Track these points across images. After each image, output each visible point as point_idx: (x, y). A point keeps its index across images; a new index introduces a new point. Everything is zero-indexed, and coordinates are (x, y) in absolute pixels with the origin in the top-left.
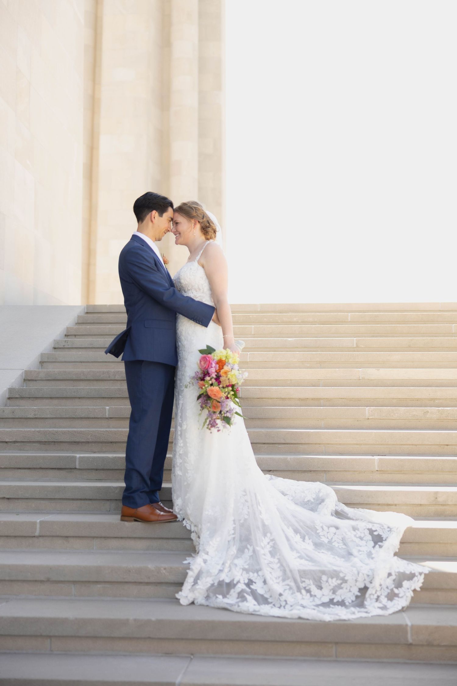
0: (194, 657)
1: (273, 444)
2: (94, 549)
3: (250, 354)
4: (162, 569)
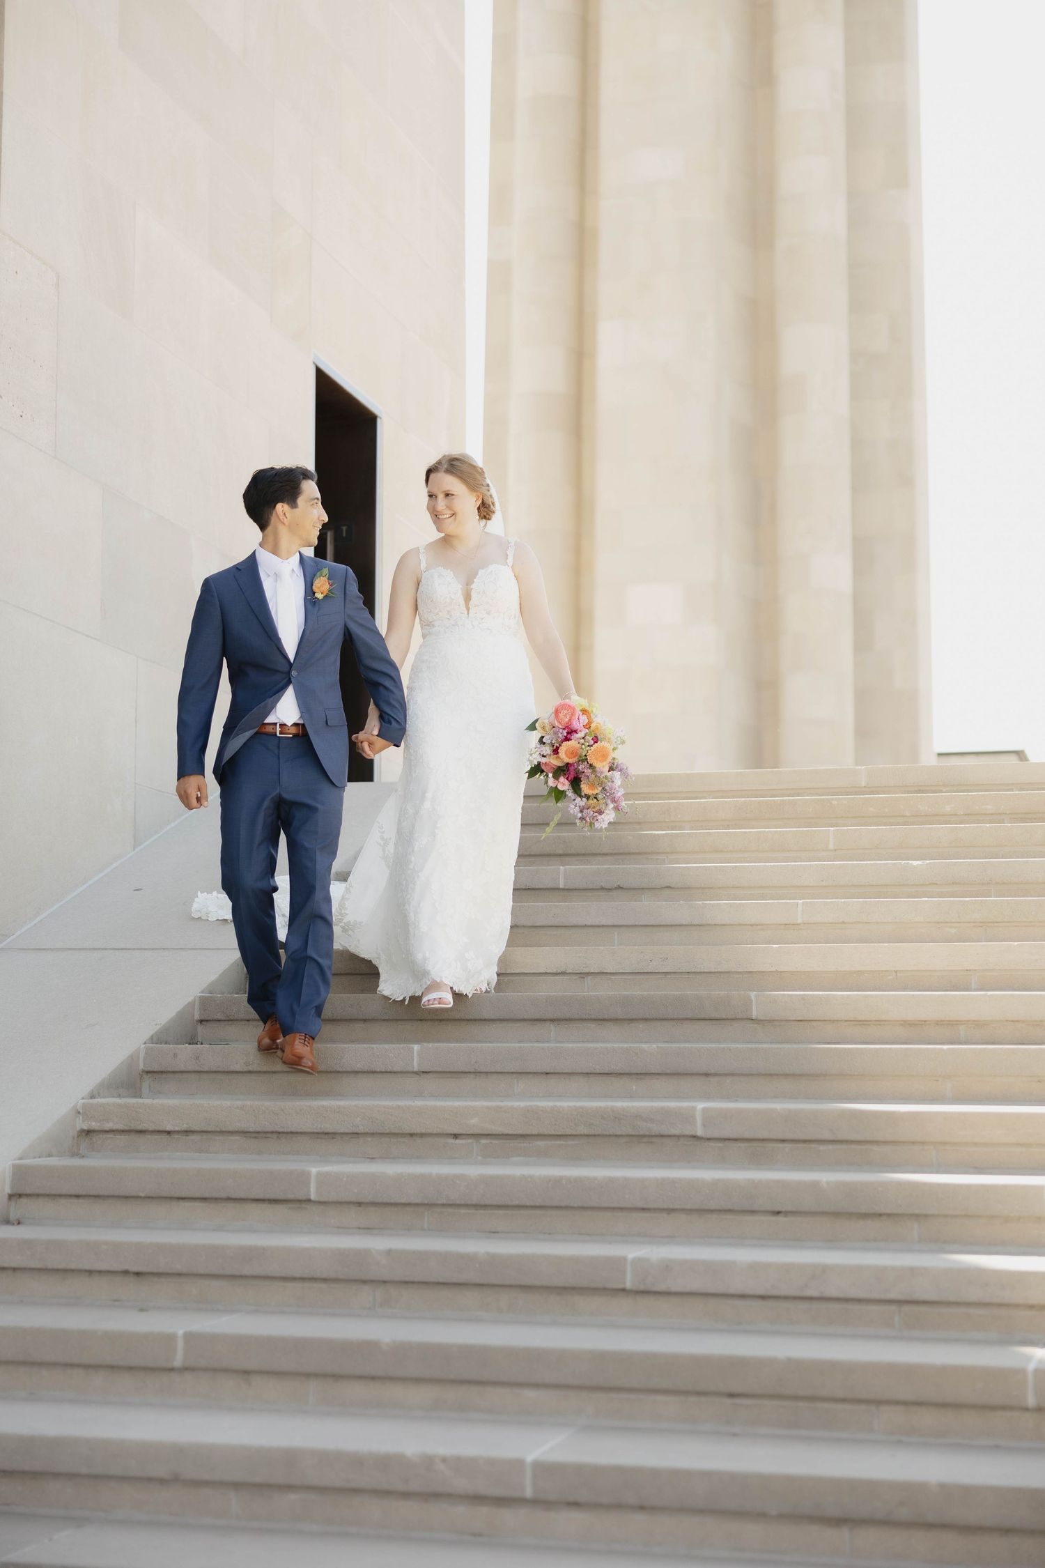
1: (805, 1141)
2: (310, 1402)
3: (804, 904)
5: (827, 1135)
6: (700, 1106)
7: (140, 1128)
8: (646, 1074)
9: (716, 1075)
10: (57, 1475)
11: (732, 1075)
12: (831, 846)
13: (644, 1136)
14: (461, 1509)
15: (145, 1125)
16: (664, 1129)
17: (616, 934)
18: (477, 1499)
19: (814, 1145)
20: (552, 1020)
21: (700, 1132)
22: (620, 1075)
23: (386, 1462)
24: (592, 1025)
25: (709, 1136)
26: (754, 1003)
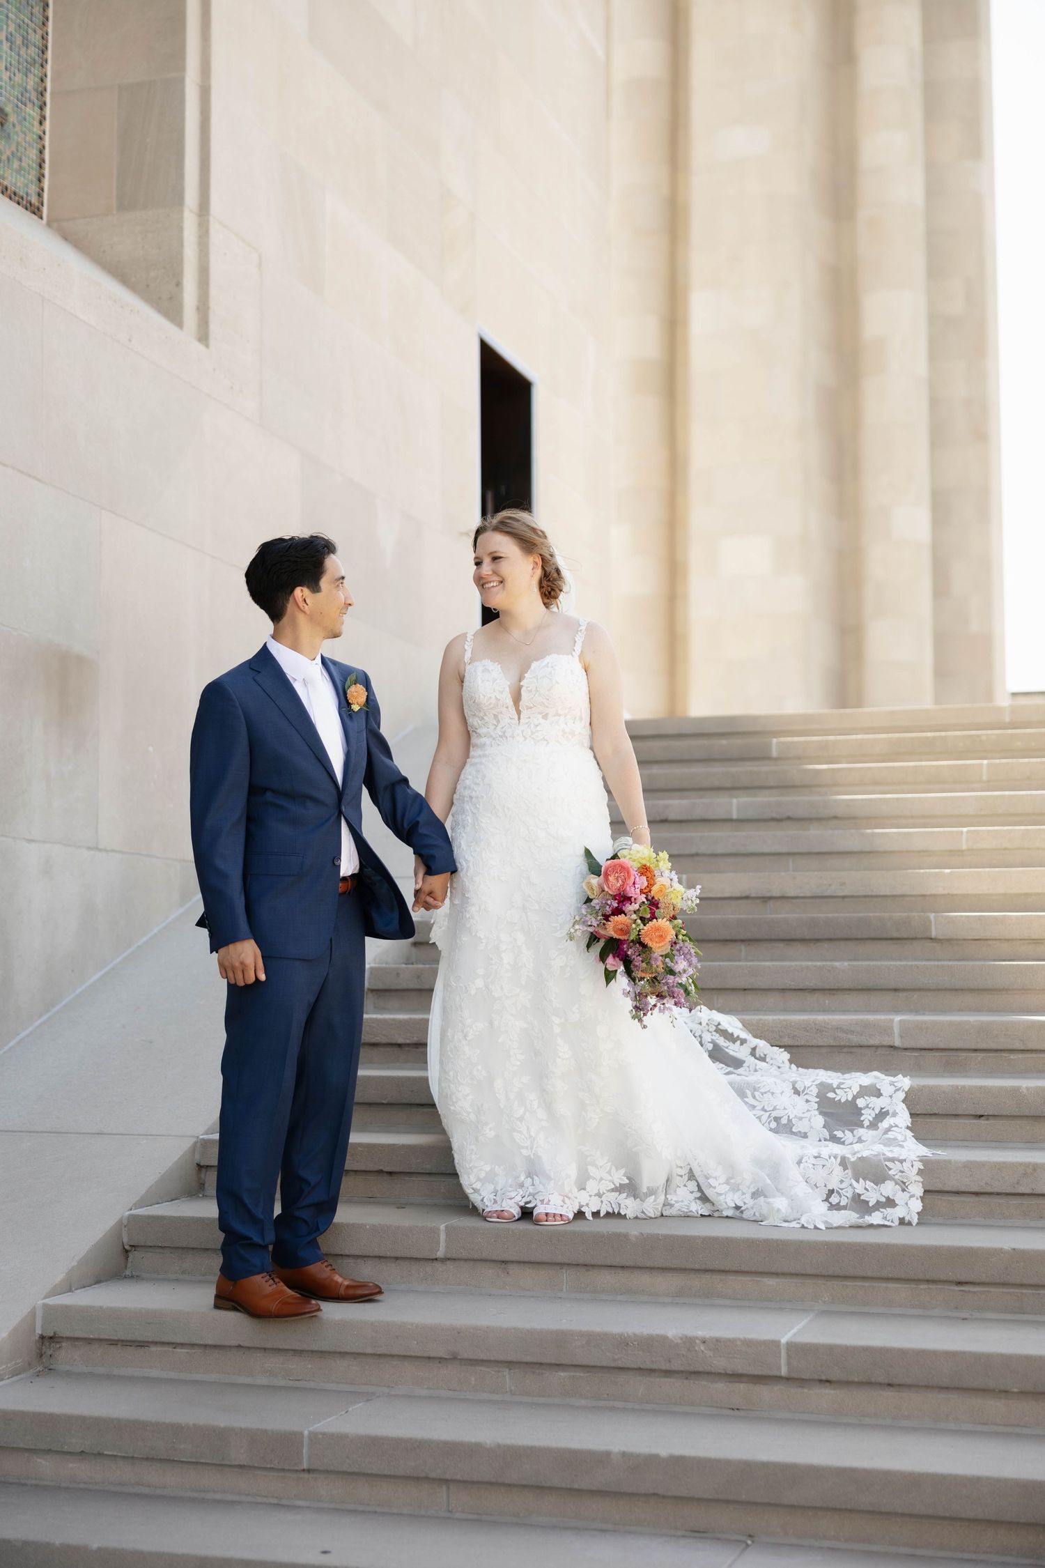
0: (753, 1542)
1: (997, 1051)
2: (564, 1290)
3: (968, 832)
4: (697, 1341)
5: (1018, 1045)
6: (897, 1018)
7: (373, 1041)
8: (838, 990)
9: (904, 990)
10: (344, 1354)
11: (920, 990)
12: (985, 778)
13: (844, 1046)
14: (720, 1386)
15: (378, 1038)
16: (864, 1040)
17: (791, 864)
18: (736, 1377)
19: (1004, 1054)
20: (743, 941)
21: (897, 1043)
22: (814, 990)
23: (649, 1343)
24: (781, 945)
25: (905, 1047)
26: (933, 924)
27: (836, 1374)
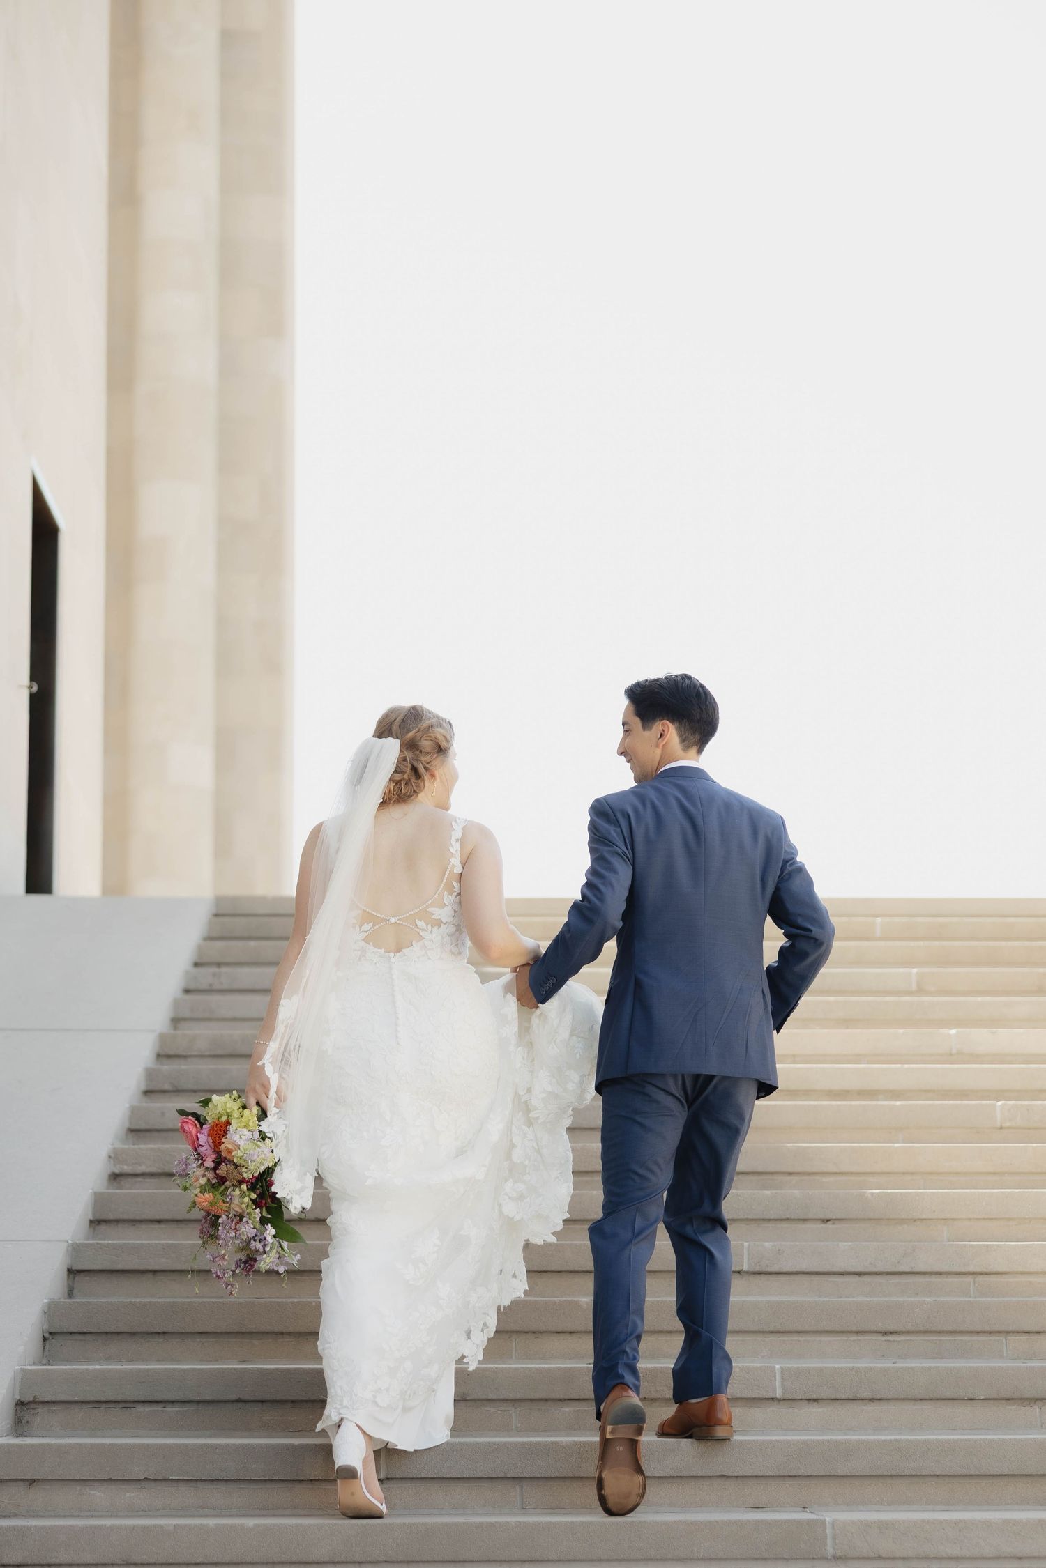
27: (825, 1392)
